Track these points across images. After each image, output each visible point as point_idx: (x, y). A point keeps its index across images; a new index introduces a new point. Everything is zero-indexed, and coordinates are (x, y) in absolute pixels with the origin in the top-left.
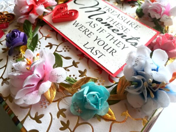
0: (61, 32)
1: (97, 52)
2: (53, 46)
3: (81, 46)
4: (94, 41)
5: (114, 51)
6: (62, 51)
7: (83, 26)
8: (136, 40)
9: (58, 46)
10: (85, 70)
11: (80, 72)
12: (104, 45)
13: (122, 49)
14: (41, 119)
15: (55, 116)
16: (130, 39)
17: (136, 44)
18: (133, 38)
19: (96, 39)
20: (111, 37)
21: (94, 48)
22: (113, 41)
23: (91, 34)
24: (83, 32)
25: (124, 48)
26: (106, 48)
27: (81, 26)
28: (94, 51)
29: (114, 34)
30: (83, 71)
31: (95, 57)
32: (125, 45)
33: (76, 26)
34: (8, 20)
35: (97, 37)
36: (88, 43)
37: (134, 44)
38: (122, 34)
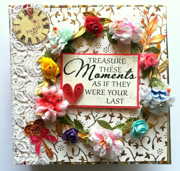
0: (85, 105)
1: (118, 100)
2: (89, 116)
3: (106, 104)
4: (109, 94)
5: (125, 92)
6: (97, 115)
7: (93, 90)
8: (130, 73)
9: (92, 114)
10: (120, 114)
11: (118, 117)
12: (117, 92)
13: (128, 86)
14: (125, 153)
15: (129, 147)
16: (127, 75)
17: (132, 75)
18: (128, 72)
19: (110, 93)
20: (116, 84)
21: (113, 99)
22: (119, 85)
23: (103, 91)
24: (97, 94)
25: (128, 85)
26: (120, 93)
27: (92, 91)
28: (116, 101)
29: (116, 80)
30: (119, 116)
31: (120, 105)
32: (127, 82)
33: (89, 94)
34: (41, 126)
35: (108, 90)
36: (107, 99)
37: (131, 77)
38: (119, 75)
